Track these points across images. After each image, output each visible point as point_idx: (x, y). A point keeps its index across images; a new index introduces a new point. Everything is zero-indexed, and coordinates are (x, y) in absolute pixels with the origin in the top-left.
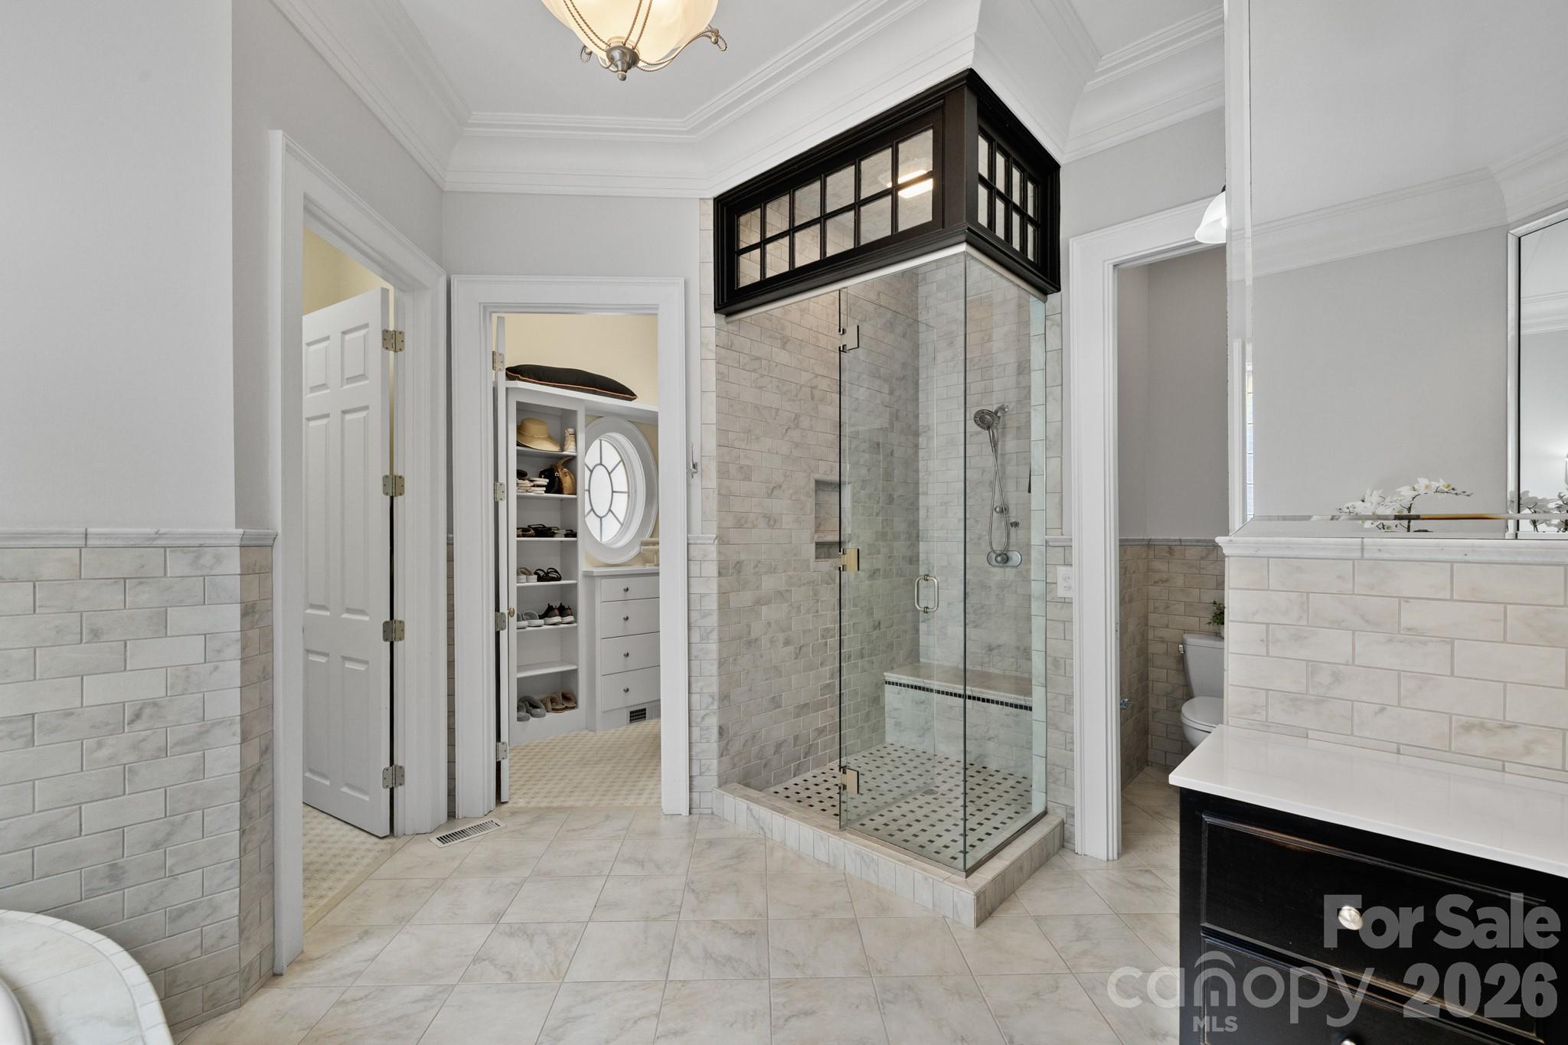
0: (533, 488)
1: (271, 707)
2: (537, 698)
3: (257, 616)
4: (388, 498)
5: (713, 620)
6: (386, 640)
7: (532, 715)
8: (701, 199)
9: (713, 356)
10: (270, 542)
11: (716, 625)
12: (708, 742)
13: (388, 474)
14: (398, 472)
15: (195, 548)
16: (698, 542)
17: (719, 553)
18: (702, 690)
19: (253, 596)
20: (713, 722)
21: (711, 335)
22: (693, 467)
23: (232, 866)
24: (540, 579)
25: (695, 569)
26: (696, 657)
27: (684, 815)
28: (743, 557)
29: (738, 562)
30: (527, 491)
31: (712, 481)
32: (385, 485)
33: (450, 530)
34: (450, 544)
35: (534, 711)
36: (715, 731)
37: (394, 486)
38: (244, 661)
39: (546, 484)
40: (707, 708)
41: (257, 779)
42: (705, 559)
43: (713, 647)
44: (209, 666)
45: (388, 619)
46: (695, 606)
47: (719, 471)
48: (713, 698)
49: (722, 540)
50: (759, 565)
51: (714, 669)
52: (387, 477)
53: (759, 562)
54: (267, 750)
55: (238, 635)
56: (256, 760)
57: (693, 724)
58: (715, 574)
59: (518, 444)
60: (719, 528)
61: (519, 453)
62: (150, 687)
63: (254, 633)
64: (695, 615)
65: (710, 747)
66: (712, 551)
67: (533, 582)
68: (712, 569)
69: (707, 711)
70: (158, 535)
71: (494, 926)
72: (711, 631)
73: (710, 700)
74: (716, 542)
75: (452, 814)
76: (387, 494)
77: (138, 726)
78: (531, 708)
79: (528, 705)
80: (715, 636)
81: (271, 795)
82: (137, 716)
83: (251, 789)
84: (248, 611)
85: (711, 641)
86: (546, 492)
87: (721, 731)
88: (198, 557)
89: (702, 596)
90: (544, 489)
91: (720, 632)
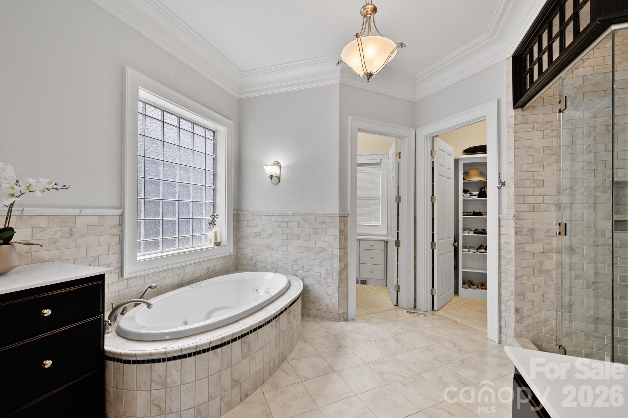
0: (471, 196)
1: (347, 255)
2: (476, 282)
3: (344, 233)
4: (397, 203)
5: (513, 256)
6: (396, 246)
7: (470, 287)
8: (507, 59)
9: (513, 130)
10: (348, 216)
11: (514, 258)
12: (509, 313)
13: (397, 196)
14: (400, 196)
15: (332, 217)
16: (505, 218)
17: (516, 223)
18: (507, 287)
19: (343, 228)
20: (512, 304)
21: (512, 120)
22: (502, 184)
23: (337, 289)
24: (475, 233)
25: (503, 231)
26: (503, 271)
27: (496, 342)
28: (535, 226)
29: (532, 229)
30: (468, 198)
31: (512, 189)
32: (396, 199)
33: (415, 213)
34: (415, 217)
35: (472, 286)
36: (513, 311)
37: (398, 200)
38: (340, 243)
39: (478, 194)
40: (509, 297)
41: (343, 271)
42: (509, 226)
43: (512, 269)
44: (334, 243)
45: (397, 240)
46: (503, 247)
47: (516, 184)
48: (512, 293)
49: (517, 217)
50: (551, 231)
51: (513, 279)
52: (397, 197)
53: (550, 230)
54: (346, 265)
55: (338, 237)
56: (343, 266)
57: (502, 302)
58: (514, 233)
59: (464, 179)
60: (516, 212)
61: (464, 183)
62: (324, 245)
63: (343, 237)
64: (503, 252)
65: (510, 317)
66: (512, 223)
67: (472, 234)
68: (512, 231)
69: (509, 299)
70: (326, 214)
71: (393, 335)
72: (511, 261)
73: (511, 293)
74: (514, 218)
75: (415, 307)
76: (396, 202)
77: (323, 253)
78: (471, 285)
79: (470, 283)
80: (513, 263)
81: (347, 276)
82: (323, 251)
83: (342, 273)
84: (341, 231)
85: (511, 266)
86: (477, 198)
87: (517, 310)
88: (332, 219)
89: (507, 244)
90: (477, 196)
91: (516, 262)
